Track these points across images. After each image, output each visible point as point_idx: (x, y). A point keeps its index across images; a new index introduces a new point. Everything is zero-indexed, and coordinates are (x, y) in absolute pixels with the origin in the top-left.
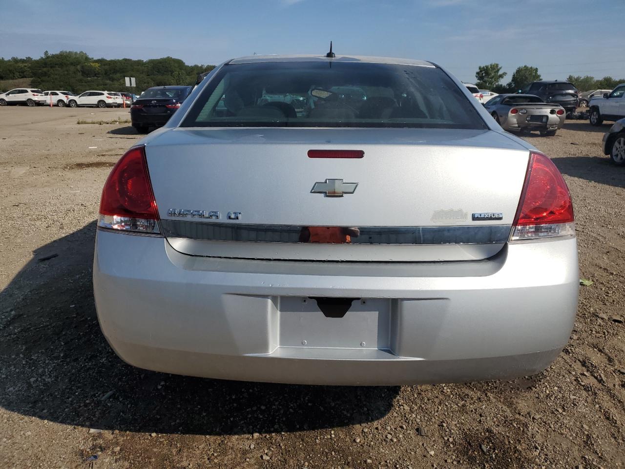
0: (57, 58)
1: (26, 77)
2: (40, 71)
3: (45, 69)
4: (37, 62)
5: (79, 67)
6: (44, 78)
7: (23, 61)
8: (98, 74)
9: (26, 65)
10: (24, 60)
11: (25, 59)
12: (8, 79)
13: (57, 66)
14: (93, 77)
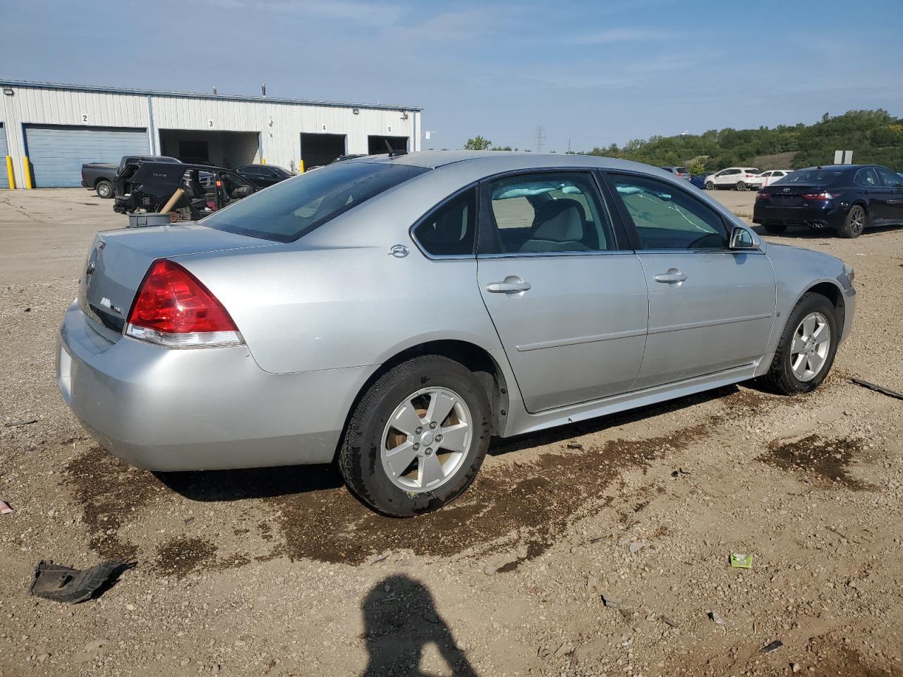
0: (841, 121)
1: (789, 151)
2: (810, 142)
3: (818, 139)
4: (809, 129)
5: (868, 133)
6: (812, 152)
7: (791, 129)
8: (898, 142)
9: (793, 134)
10: (793, 128)
11: (795, 126)
12: (765, 154)
13: (836, 133)
14: (888, 146)
